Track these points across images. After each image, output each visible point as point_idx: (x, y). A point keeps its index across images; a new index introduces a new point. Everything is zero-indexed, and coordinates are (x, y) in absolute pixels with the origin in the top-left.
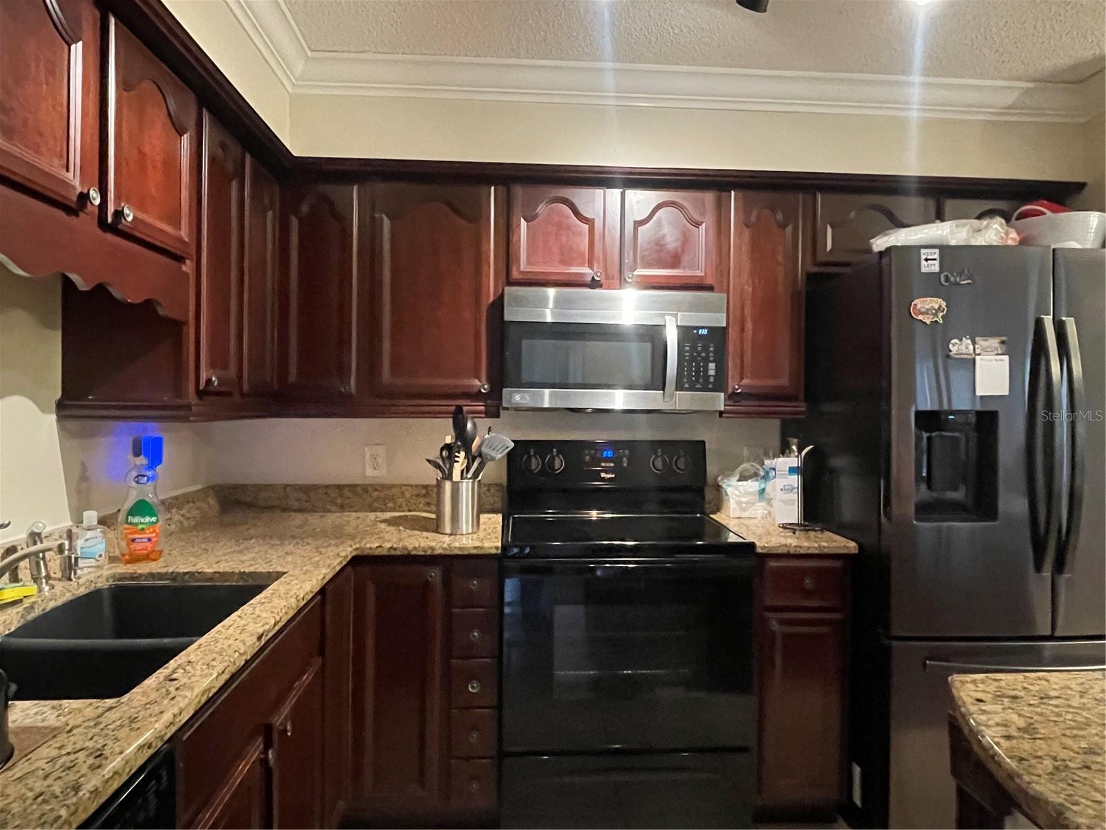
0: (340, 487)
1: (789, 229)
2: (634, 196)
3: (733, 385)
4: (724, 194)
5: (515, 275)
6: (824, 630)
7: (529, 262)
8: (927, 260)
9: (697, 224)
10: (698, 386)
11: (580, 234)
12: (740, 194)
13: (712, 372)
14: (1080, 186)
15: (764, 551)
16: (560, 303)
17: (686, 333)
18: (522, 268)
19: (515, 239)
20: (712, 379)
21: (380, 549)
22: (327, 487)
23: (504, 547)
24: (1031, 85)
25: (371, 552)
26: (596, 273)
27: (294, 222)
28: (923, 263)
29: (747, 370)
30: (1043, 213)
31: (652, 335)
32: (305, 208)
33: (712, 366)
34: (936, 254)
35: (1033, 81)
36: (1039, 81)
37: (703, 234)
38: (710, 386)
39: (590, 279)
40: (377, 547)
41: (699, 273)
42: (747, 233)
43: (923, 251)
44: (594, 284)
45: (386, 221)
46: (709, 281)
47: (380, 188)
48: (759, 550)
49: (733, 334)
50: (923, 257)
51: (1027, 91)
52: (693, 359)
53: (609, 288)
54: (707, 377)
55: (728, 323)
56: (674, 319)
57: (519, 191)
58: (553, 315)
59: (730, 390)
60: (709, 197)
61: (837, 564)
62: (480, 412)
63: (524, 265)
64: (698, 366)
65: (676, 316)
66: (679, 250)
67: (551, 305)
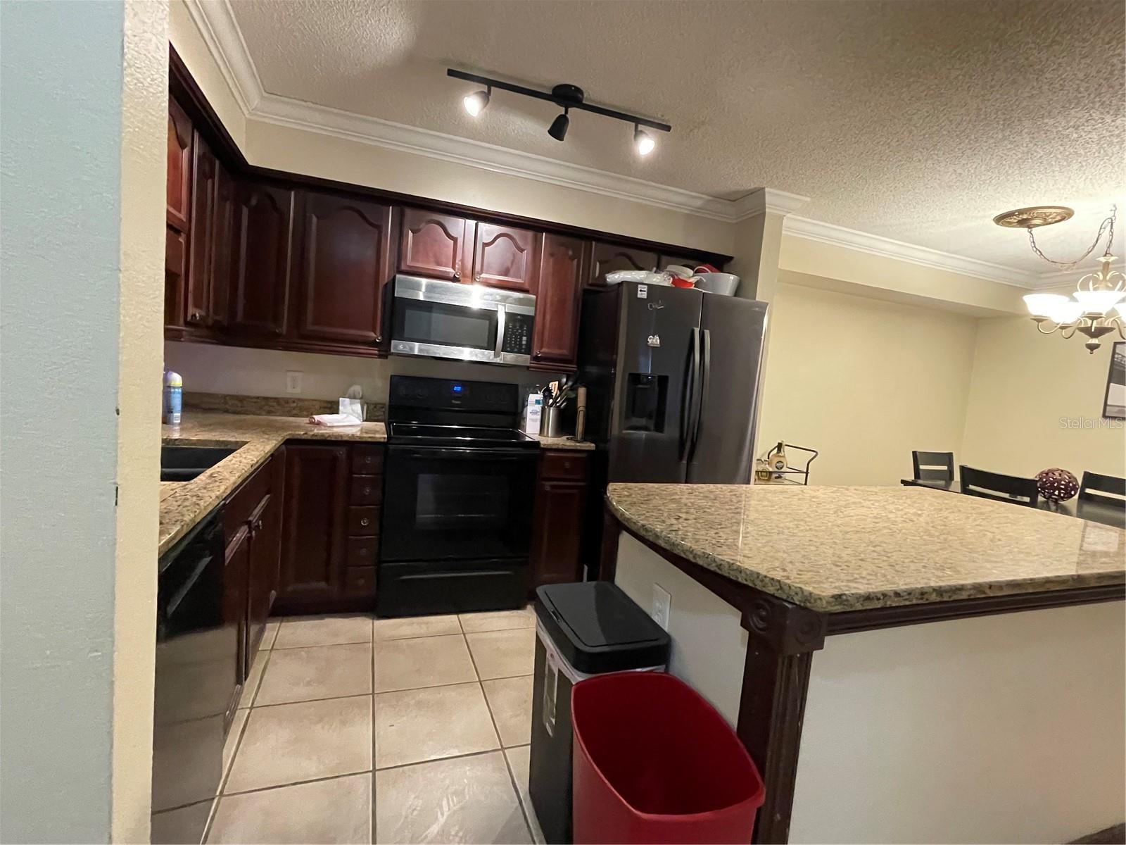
0: (266, 399)
1: (575, 262)
2: (483, 226)
3: (536, 352)
4: (539, 234)
5: (403, 267)
6: (574, 491)
7: (413, 259)
8: (641, 291)
9: (522, 250)
10: (516, 350)
11: (448, 247)
12: (549, 236)
13: (524, 343)
14: (730, 259)
15: (545, 447)
16: (430, 289)
17: (511, 317)
18: (408, 263)
19: (404, 243)
20: (524, 347)
21: (306, 436)
22: (258, 398)
23: (389, 438)
24: (710, 198)
25: (299, 437)
26: (457, 273)
27: (245, 211)
28: (639, 292)
29: (545, 343)
30: (706, 272)
31: (490, 316)
32: (254, 202)
33: (524, 338)
34: (645, 288)
35: (712, 196)
36: (715, 197)
37: (525, 257)
38: (523, 351)
39: (452, 276)
40: (304, 434)
41: (520, 281)
42: (551, 260)
43: (639, 286)
44: (455, 280)
45: (314, 219)
46: (527, 286)
47: (311, 196)
48: (542, 446)
49: (539, 319)
50: (639, 289)
51: (709, 201)
52: (513, 333)
53: (464, 283)
54: (521, 344)
55: (535, 314)
56: (503, 307)
57: (409, 212)
58: (425, 296)
59: (534, 354)
60: (530, 234)
61: (583, 455)
62: (375, 354)
63: (409, 262)
64: (516, 338)
65: (505, 306)
66: (510, 265)
67: (423, 289)
